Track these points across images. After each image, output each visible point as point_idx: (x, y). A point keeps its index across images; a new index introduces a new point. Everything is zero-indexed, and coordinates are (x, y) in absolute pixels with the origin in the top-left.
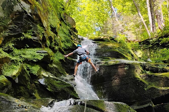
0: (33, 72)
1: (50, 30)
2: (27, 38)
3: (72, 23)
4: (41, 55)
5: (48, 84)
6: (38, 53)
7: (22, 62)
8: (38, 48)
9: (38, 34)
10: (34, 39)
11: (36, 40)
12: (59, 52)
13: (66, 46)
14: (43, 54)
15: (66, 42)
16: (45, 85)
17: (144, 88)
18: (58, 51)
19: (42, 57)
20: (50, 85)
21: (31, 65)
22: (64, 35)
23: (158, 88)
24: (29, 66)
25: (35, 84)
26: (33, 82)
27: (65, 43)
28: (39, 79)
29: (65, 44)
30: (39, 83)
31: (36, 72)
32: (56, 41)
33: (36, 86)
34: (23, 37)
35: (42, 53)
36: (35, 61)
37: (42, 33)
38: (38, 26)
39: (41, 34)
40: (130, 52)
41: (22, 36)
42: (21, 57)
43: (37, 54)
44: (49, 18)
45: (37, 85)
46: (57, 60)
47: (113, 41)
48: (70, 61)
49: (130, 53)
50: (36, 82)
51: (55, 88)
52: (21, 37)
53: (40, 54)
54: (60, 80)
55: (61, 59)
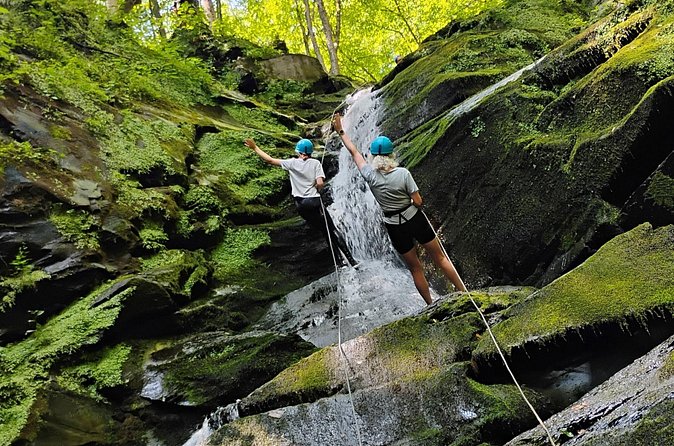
0: (109, 381)
1: (139, 188)
2: (25, 287)
3: (301, 71)
4: (109, 308)
5: (181, 387)
6: (96, 305)
7: (45, 375)
8: (100, 285)
9: (70, 242)
10: (61, 272)
11: (70, 268)
12: (237, 230)
13: (268, 185)
14: (115, 300)
15: (261, 171)
16: (171, 397)
17: (558, 166)
18: (230, 230)
19: (116, 311)
20: (191, 384)
21: (92, 361)
22: (239, 155)
23: (601, 134)
24: (83, 370)
25: (135, 413)
26: (126, 412)
27: (260, 175)
28: (140, 389)
29: (261, 179)
30: (148, 403)
31: (118, 374)
32: (198, 204)
33: (143, 418)
34: (12, 293)
35: (111, 296)
36: (93, 340)
37: (83, 231)
38: (54, 218)
39: (81, 235)
40: (512, 42)
41: (6, 294)
42: (33, 361)
43: (92, 313)
44: (108, 155)
45: (142, 413)
46: (242, 261)
47: (457, 34)
48: (297, 230)
49: (513, 46)
50: (135, 406)
51: (213, 383)
52: (5, 298)
53: (106, 304)
54: (230, 343)
55: (256, 246)
